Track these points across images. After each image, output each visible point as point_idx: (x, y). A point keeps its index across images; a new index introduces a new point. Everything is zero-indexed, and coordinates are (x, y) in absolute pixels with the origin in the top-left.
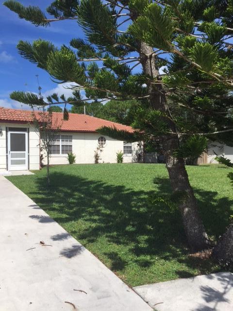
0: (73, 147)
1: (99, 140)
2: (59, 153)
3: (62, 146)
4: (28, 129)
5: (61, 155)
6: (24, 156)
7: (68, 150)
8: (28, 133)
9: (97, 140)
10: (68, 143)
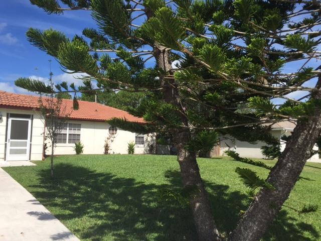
0: (81, 136)
1: (110, 130)
2: (65, 142)
3: (69, 134)
4: (32, 116)
5: (67, 144)
6: (25, 144)
7: (75, 139)
8: (32, 120)
9: (108, 130)
10: (76, 132)
